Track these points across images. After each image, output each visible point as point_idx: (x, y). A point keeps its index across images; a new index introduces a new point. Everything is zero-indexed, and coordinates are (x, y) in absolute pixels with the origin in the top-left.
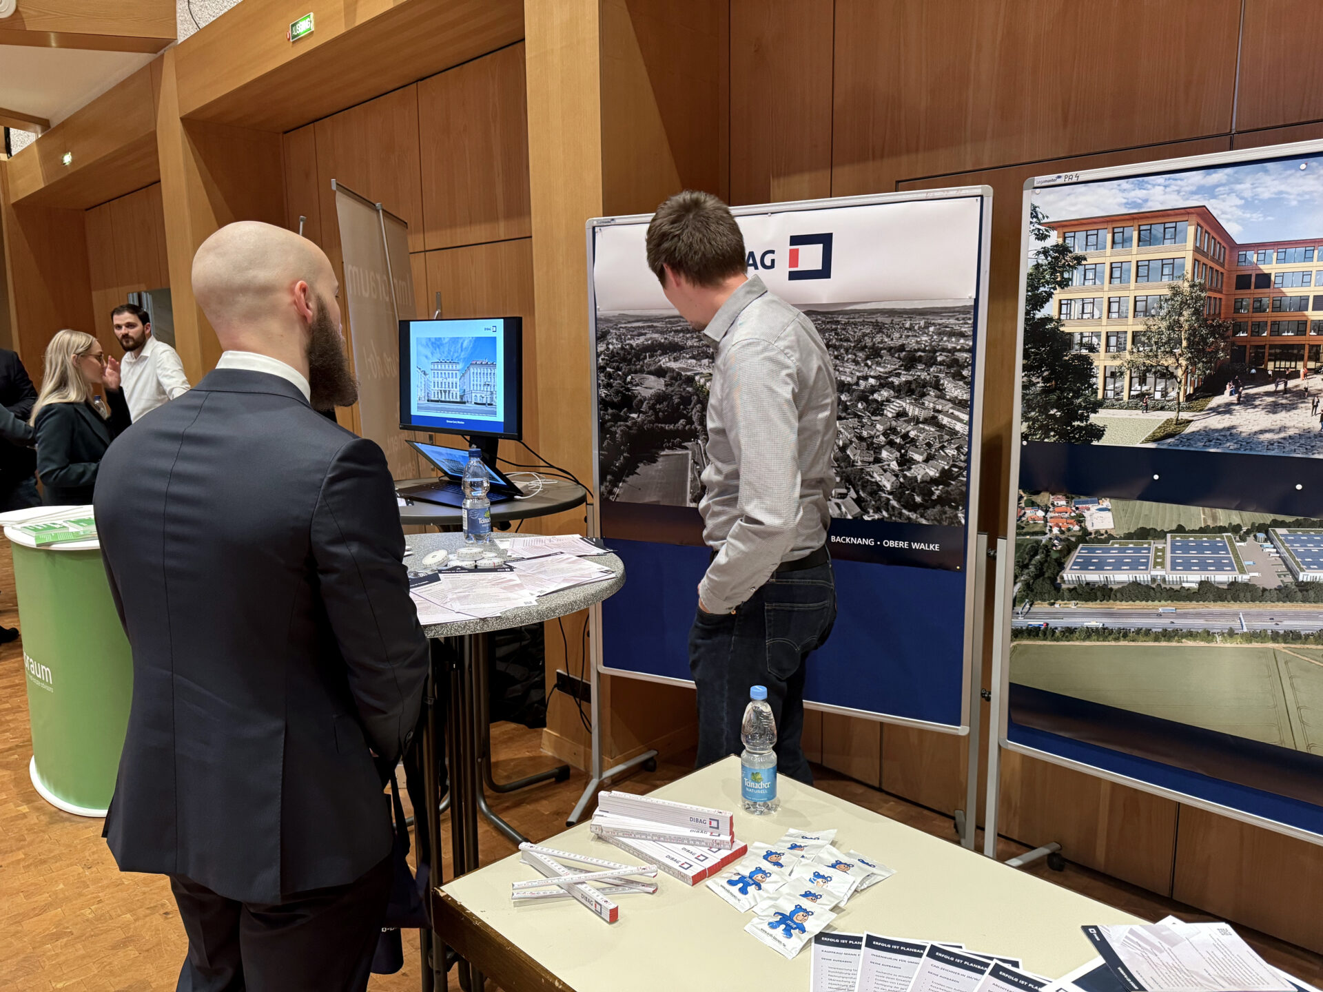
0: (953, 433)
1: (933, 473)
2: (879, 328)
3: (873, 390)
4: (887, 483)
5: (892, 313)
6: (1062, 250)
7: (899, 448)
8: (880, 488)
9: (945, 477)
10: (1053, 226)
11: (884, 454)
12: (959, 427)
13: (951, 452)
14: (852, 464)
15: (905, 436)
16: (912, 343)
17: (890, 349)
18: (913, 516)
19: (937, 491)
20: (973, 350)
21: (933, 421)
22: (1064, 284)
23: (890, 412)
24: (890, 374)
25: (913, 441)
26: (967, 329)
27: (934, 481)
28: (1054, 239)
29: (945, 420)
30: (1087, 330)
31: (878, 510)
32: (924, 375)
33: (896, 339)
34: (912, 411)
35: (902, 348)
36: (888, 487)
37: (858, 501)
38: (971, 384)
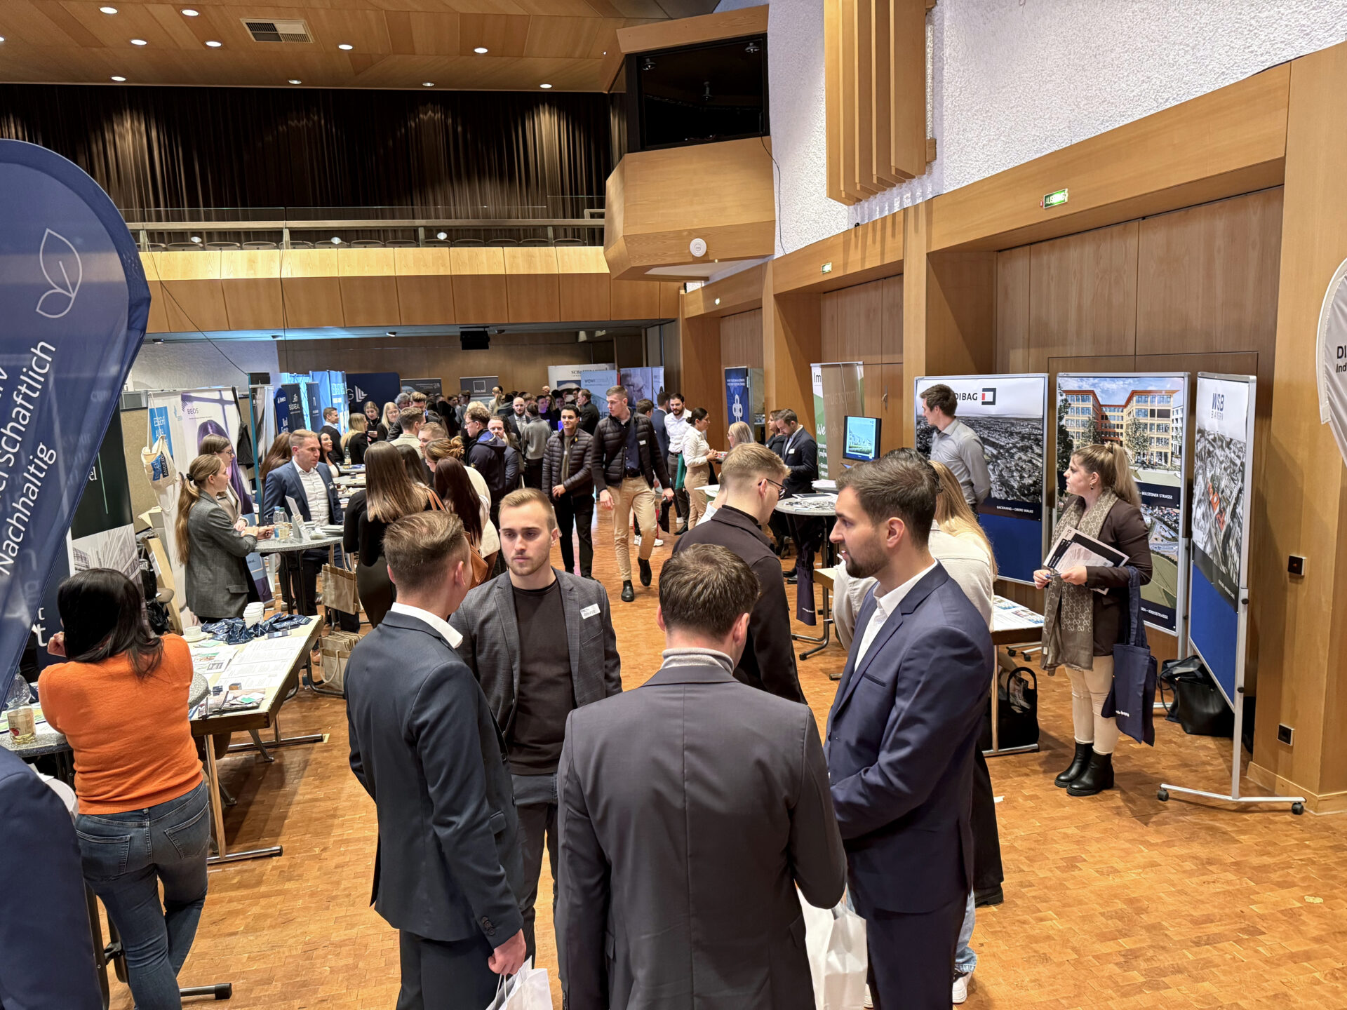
0: (1037, 466)
1: (1031, 482)
2: (1013, 424)
3: (1011, 448)
4: (1016, 485)
5: (1017, 419)
6: (1066, 400)
7: (1020, 471)
8: (1013, 487)
9: (1035, 483)
10: (1065, 391)
11: (1015, 474)
12: (1039, 464)
13: (1037, 474)
14: (1004, 477)
15: (1022, 467)
16: (1023, 431)
17: (1016, 433)
18: (1024, 499)
19: (1032, 489)
20: (1042, 435)
21: (1030, 461)
22: (1067, 413)
23: (1016, 457)
24: (1017, 442)
25: (1024, 469)
26: (1040, 427)
27: (1031, 485)
28: (1064, 397)
29: (1034, 461)
30: (1072, 430)
31: (1013, 496)
32: (1027, 444)
33: (1018, 429)
34: (1024, 457)
35: (1020, 433)
36: (1016, 487)
37: (1006, 492)
38: (1042, 448)
